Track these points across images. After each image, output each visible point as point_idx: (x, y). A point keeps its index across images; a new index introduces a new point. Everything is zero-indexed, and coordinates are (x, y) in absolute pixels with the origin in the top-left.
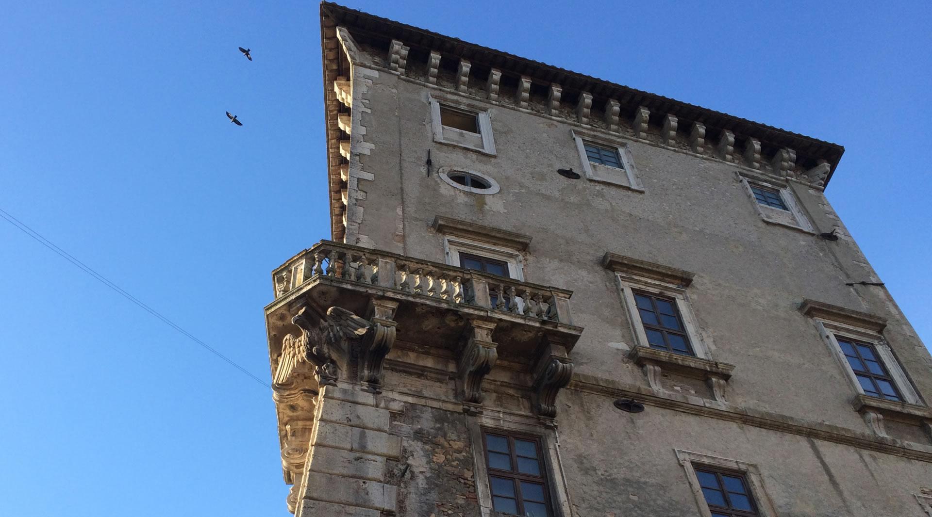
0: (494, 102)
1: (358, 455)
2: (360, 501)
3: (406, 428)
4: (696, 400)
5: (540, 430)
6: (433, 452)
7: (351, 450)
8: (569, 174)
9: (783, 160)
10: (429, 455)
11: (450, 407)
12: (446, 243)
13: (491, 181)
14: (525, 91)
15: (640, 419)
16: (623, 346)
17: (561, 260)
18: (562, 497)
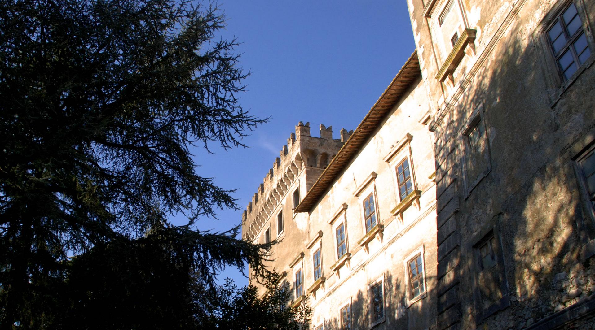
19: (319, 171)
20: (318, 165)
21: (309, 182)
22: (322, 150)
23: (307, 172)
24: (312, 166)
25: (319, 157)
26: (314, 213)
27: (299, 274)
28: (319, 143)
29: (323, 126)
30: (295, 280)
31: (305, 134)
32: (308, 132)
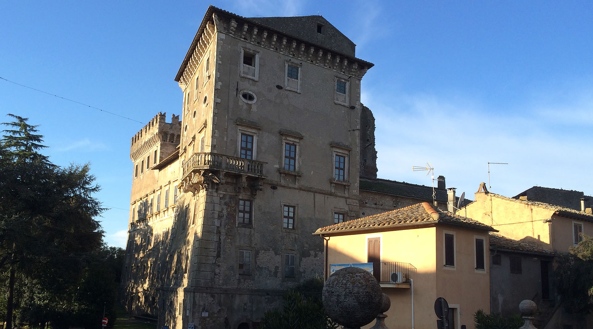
0: (262, 46)
1: (213, 212)
2: (213, 225)
3: (223, 202)
4: (291, 185)
5: (252, 199)
6: (228, 208)
7: (212, 210)
8: (279, 87)
9: (353, 68)
10: (227, 209)
11: (233, 194)
12: (238, 129)
13: (255, 96)
14: (274, 42)
15: (276, 192)
16: (277, 166)
17: (269, 133)
18: (253, 219)
19: (168, 144)
20: (168, 141)
21: (161, 151)
22: (171, 132)
23: (161, 145)
24: (164, 141)
25: (169, 136)
26: (163, 171)
27: (152, 200)
28: (170, 127)
29: (174, 115)
30: (150, 203)
31: (162, 121)
32: (164, 119)
